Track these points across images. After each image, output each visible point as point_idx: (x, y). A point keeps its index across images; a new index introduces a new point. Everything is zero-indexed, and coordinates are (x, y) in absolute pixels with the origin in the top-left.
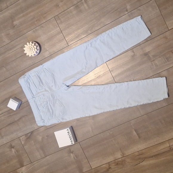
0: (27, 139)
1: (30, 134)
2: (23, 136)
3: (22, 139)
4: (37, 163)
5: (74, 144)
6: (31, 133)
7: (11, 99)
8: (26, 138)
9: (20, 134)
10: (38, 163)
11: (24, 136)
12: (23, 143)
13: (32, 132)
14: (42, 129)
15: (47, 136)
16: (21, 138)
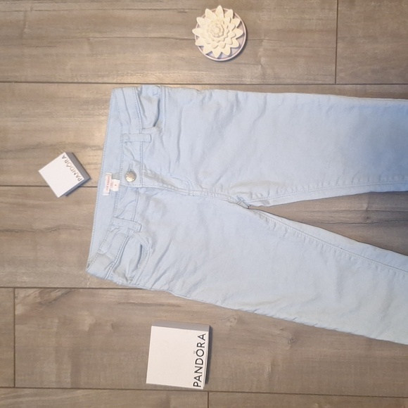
0: (40, 303)
1: (58, 293)
2: (31, 291)
3: (26, 297)
4: (36, 395)
5: (202, 388)
6: (64, 291)
7: (64, 154)
8: (39, 300)
9: (26, 279)
10: (38, 398)
11: (37, 291)
12: (20, 310)
13: (70, 291)
14: (112, 296)
15: (113, 326)
16: (21, 294)
